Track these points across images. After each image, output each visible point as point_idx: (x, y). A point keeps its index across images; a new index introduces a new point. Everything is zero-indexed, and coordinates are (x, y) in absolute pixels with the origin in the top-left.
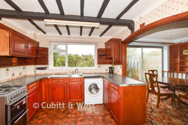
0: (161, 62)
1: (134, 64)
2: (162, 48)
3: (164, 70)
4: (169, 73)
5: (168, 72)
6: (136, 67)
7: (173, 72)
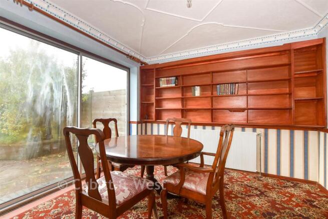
0: (126, 102)
1: (52, 100)
2: (128, 69)
3: (131, 120)
4: (140, 125)
5: (138, 123)
6: (60, 113)
7: (146, 123)
